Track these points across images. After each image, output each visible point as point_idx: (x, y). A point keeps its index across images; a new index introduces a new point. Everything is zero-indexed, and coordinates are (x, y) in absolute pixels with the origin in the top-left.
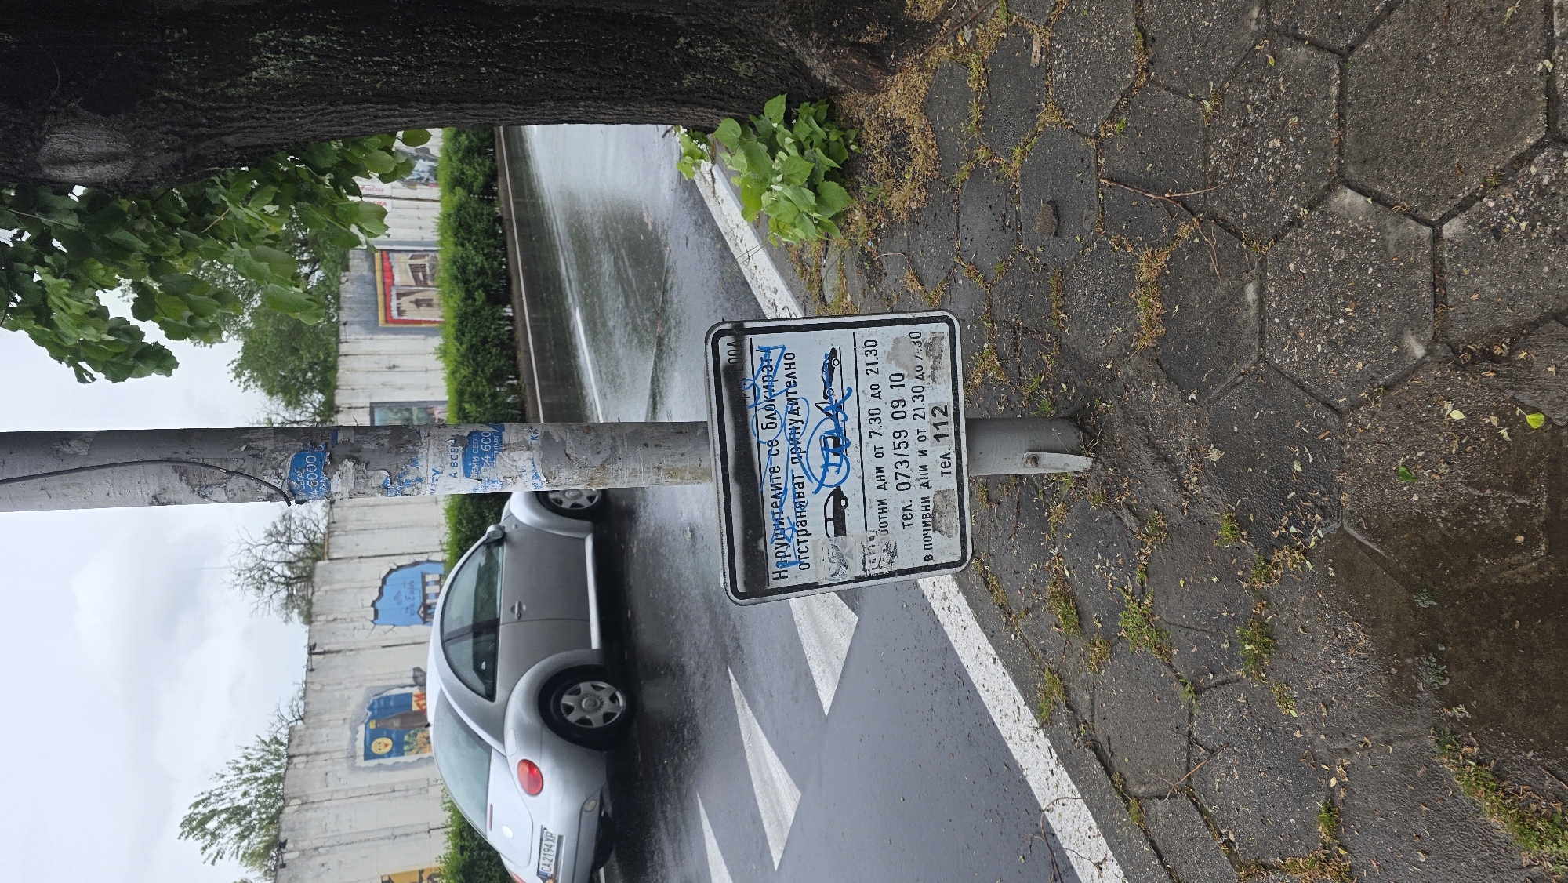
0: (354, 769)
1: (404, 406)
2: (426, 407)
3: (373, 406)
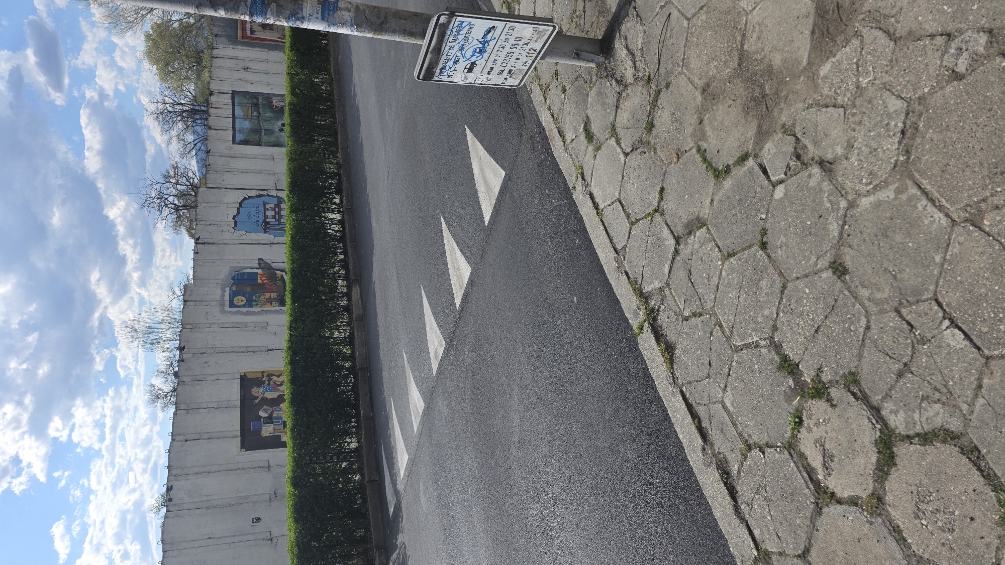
0: (223, 312)
1: (254, 95)
2: (268, 97)
3: (234, 93)
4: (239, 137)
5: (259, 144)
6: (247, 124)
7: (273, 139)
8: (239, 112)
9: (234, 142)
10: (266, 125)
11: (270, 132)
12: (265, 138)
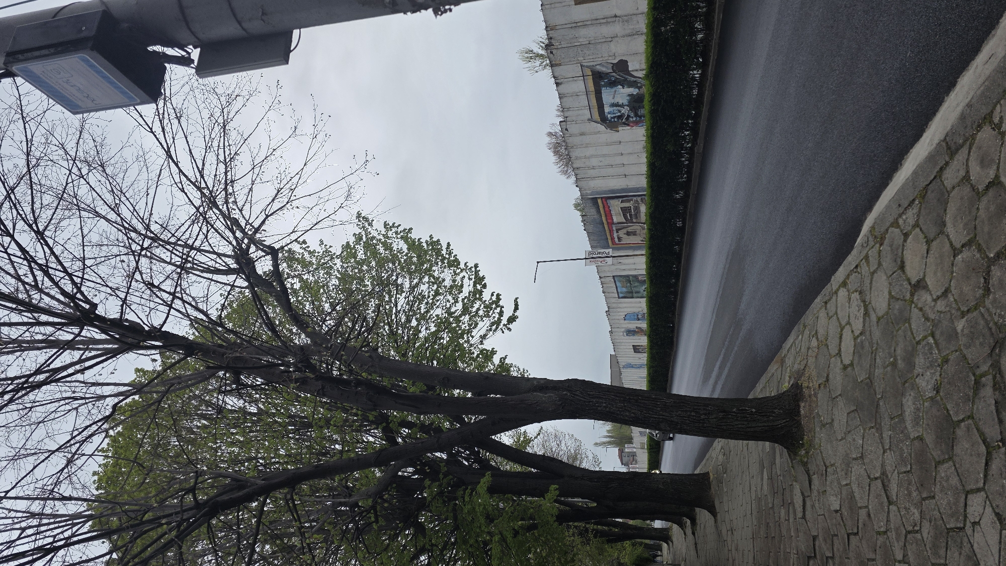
1: (628, 276)
2: (635, 277)
3: (613, 276)
4: (621, 295)
5: (632, 297)
6: (624, 290)
7: (639, 295)
8: (618, 284)
9: (619, 298)
10: (635, 290)
11: (638, 292)
12: (635, 295)
